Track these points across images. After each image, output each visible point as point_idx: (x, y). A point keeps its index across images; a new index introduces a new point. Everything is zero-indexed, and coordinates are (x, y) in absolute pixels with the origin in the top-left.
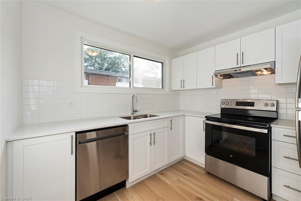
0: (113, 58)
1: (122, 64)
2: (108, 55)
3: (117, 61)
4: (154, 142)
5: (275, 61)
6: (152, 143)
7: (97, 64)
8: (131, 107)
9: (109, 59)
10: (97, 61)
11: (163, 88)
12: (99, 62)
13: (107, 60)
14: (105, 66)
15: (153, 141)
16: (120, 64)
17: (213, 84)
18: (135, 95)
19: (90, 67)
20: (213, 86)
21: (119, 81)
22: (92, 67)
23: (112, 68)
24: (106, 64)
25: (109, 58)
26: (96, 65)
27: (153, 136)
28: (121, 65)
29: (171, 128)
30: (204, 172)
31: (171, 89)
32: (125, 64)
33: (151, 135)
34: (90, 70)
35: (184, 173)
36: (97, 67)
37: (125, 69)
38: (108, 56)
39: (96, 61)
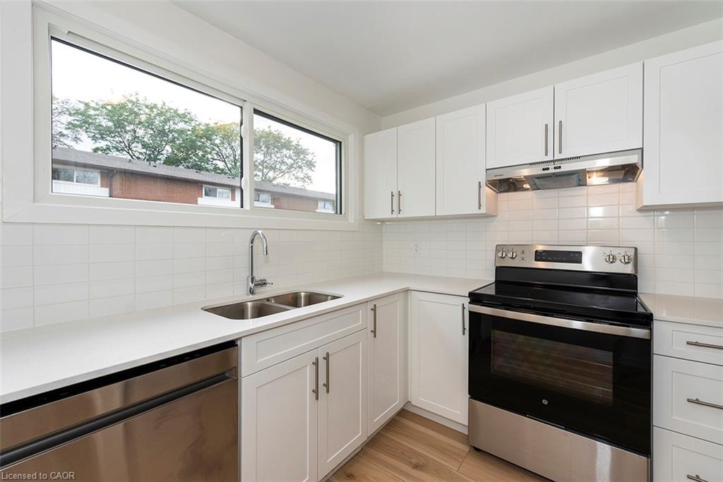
0: (189, 133)
1: (214, 149)
2: (174, 123)
3: (201, 142)
4: (327, 385)
5: (642, 149)
6: (322, 389)
7: (140, 145)
8: (247, 273)
9: (176, 135)
10: (138, 137)
11: (341, 213)
12: (146, 139)
13: (171, 136)
14: (164, 152)
15: (322, 380)
16: (209, 150)
17: (480, 205)
18: (260, 232)
19: (117, 153)
20: (480, 208)
21: (205, 195)
22: (124, 152)
23: (185, 159)
24: (168, 148)
25: (176, 132)
26: (136, 147)
27: (322, 364)
28: (214, 152)
29: (374, 331)
30: (466, 449)
31: (364, 216)
32: (224, 151)
33: (316, 364)
34: (116, 159)
35: (414, 461)
36: (141, 153)
37: (224, 163)
38: (173, 126)
39: (136, 137)
